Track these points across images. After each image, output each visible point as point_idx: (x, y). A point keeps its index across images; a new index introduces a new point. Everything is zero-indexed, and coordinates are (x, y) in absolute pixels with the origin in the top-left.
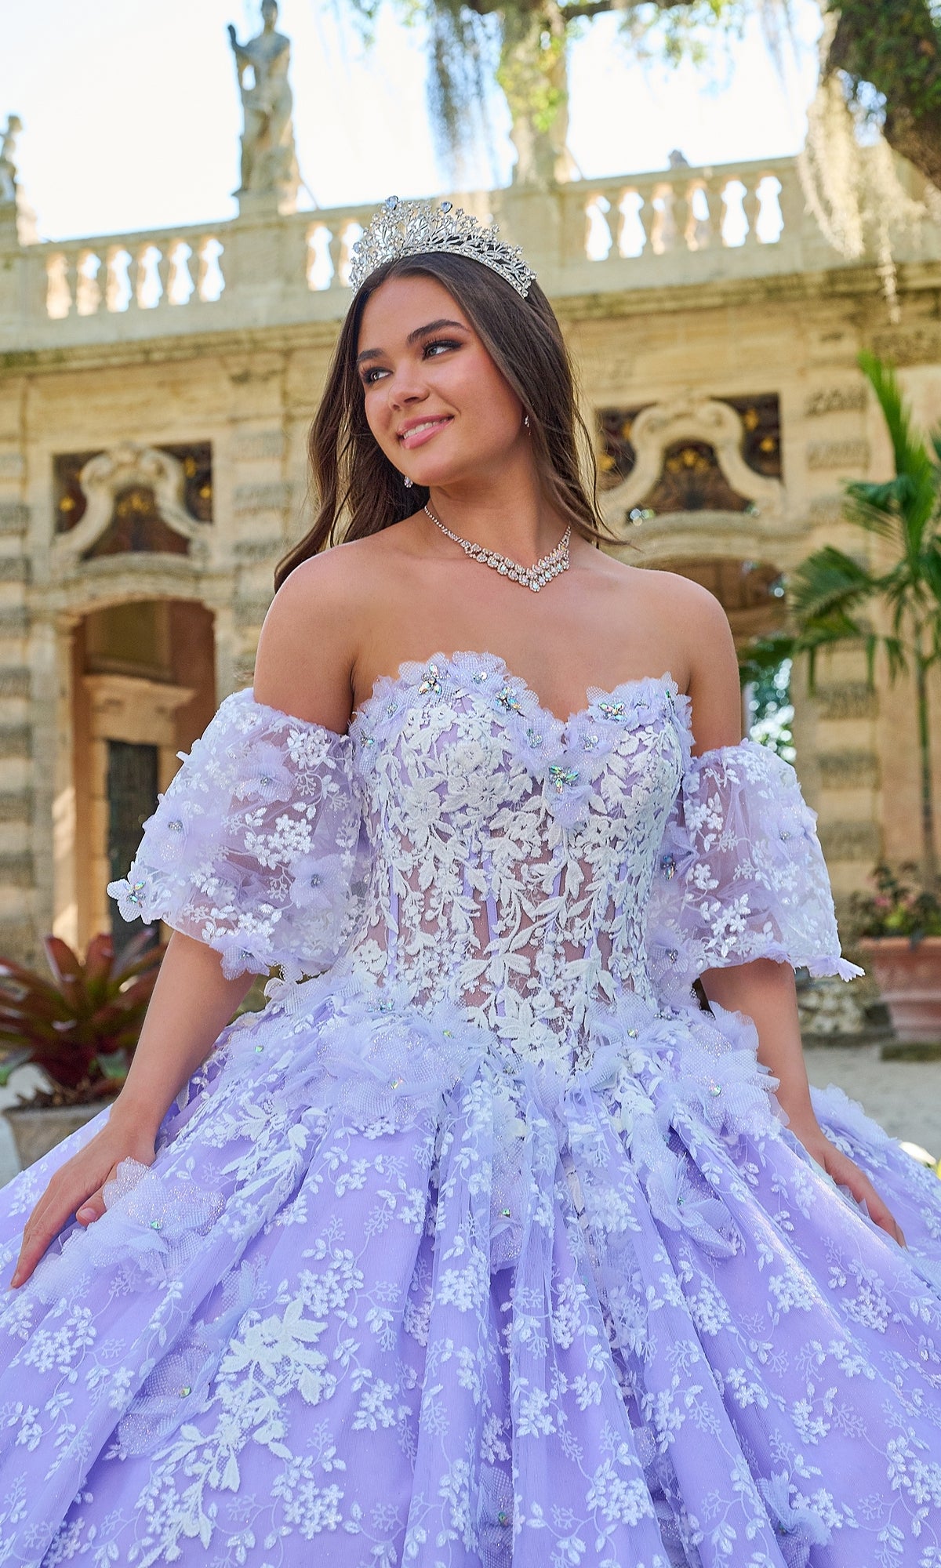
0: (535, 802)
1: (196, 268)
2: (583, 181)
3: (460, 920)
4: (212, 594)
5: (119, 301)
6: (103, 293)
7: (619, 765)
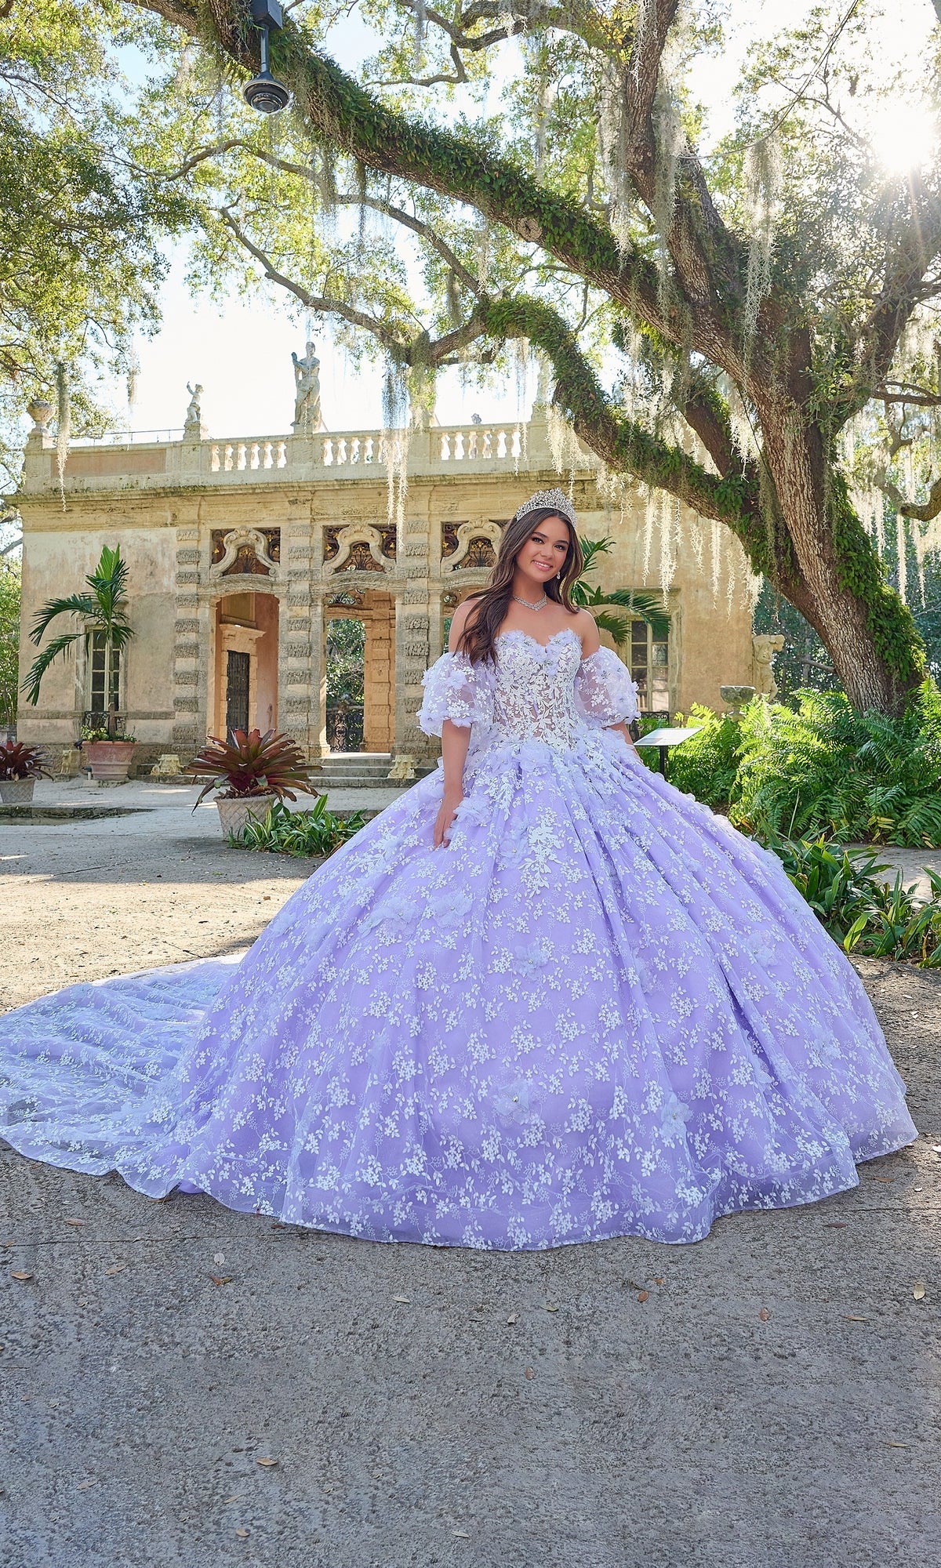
0: (541, 672)
1: (275, 455)
2: (440, 427)
3: (527, 712)
4: (278, 592)
5: (242, 465)
6: (235, 463)
7: (563, 657)
